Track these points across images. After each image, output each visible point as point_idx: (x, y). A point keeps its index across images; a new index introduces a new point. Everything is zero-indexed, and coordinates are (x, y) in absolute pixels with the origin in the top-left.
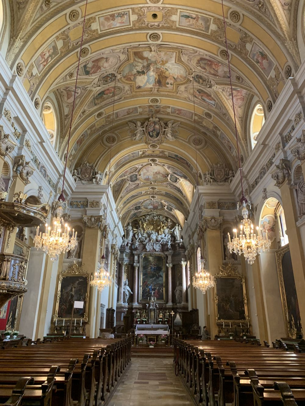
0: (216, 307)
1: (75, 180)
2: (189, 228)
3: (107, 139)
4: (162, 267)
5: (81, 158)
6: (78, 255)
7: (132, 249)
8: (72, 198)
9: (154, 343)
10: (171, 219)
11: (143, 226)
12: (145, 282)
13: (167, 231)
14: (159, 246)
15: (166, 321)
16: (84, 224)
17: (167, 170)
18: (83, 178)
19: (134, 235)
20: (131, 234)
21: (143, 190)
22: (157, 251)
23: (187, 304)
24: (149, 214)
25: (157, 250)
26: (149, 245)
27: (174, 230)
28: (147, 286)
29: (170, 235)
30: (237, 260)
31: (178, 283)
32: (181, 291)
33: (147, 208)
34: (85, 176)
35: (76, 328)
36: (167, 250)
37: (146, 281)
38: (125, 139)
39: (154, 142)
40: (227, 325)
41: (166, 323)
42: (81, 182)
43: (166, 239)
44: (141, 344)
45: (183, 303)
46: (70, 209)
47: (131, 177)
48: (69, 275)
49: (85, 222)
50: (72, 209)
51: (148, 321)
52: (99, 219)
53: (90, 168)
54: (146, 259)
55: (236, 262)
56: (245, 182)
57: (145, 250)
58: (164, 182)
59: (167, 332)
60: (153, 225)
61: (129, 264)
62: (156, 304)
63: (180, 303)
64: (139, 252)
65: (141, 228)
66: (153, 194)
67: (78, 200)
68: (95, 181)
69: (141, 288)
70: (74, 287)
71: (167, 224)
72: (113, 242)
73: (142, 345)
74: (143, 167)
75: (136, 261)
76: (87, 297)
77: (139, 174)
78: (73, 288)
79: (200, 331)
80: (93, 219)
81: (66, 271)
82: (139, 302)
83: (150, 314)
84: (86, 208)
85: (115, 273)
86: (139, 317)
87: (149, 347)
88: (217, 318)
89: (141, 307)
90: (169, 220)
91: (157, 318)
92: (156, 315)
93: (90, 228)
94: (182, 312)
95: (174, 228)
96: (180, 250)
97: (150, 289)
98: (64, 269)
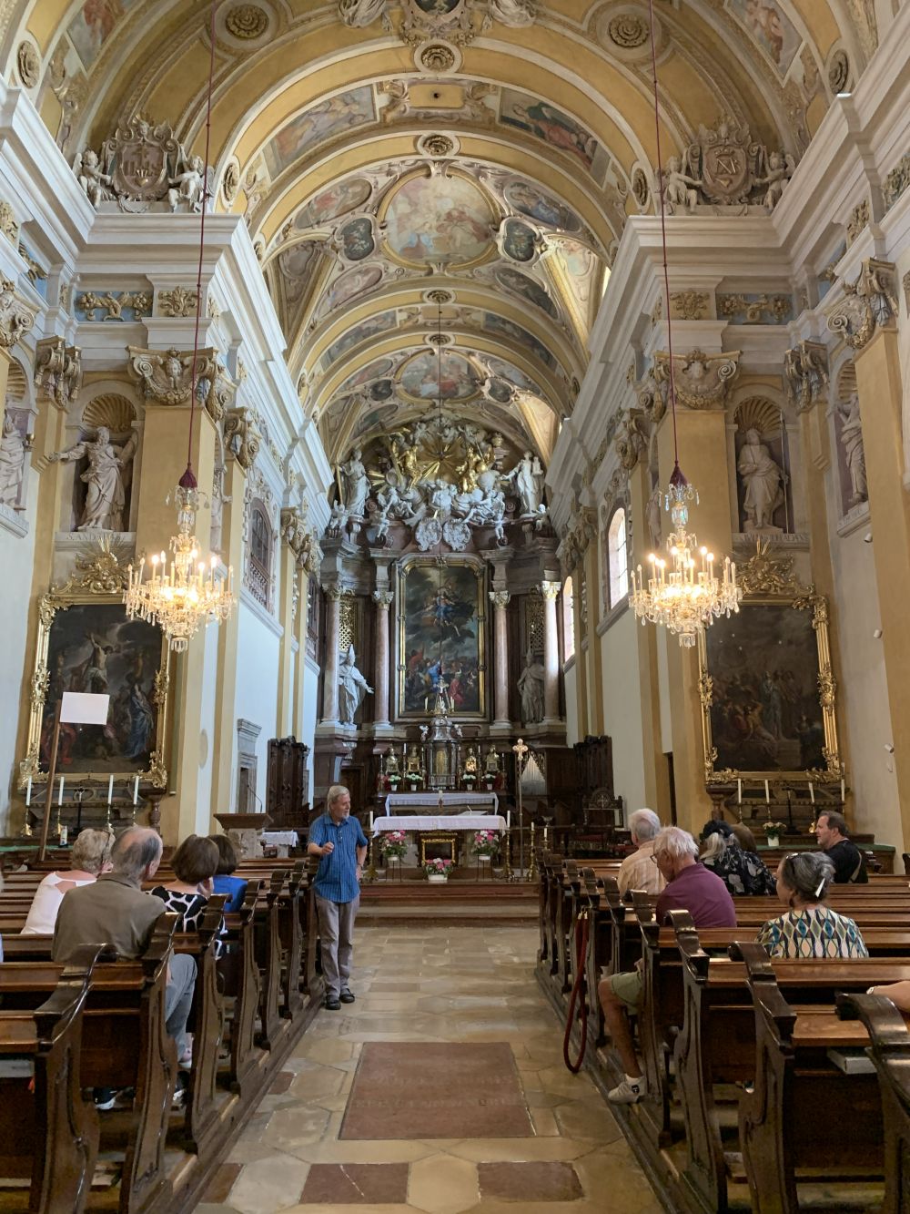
0: (705, 721)
1: (91, 196)
2: (578, 445)
3: (231, 20)
4: (474, 605)
5: (116, 106)
6: (118, 516)
7: (368, 542)
8: (84, 277)
9: (448, 862)
10: (504, 437)
11: (405, 463)
12: (414, 653)
13: (490, 478)
14: (464, 532)
15: (490, 781)
16: (139, 391)
17: (496, 196)
18: (128, 189)
19: (373, 495)
20: (362, 491)
21: (401, 303)
22: (457, 551)
23: (560, 723)
24: (427, 417)
25: (455, 546)
26: (426, 528)
27: (516, 477)
28: (423, 668)
29: (502, 494)
30: (792, 531)
31: (529, 655)
32: (541, 682)
33: (415, 394)
34: (137, 182)
35: (116, 812)
36: (493, 544)
37: (419, 650)
38: (309, 19)
39: (438, 33)
40: (753, 792)
41: (490, 787)
42: (120, 206)
43: (488, 507)
44: (397, 867)
45: (548, 721)
46: (76, 323)
47: (347, 232)
48: (82, 600)
49: (144, 380)
50: (86, 325)
51: (427, 781)
52: (200, 365)
53: (155, 143)
54: (416, 577)
55: (788, 539)
56: (861, 166)
57: (415, 546)
58: (479, 263)
59: (497, 822)
60: (441, 459)
61: (358, 595)
62: (452, 727)
63: (536, 720)
64: (393, 552)
65: (396, 470)
66: (438, 326)
67: (112, 288)
68: (179, 201)
69: (403, 674)
70: (106, 650)
71: (492, 454)
72: (286, 501)
73: (400, 873)
74: (395, 182)
75: (384, 582)
76: (162, 687)
77: (378, 221)
78: (102, 652)
79: (621, 813)
80: (175, 366)
81: (70, 584)
82: (396, 719)
83: (435, 757)
84: (145, 320)
85: (305, 620)
86: (397, 770)
87: (426, 878)
88: (708, 764)
89: (403, 735)
90: (499, 441)
91: (456, 772)
92: (453, 761)
93: (165, 403)
94: (547, 749)
95: (516, 469)
96: (538, 543)
97: (431, 676)
98: (61, 573)
